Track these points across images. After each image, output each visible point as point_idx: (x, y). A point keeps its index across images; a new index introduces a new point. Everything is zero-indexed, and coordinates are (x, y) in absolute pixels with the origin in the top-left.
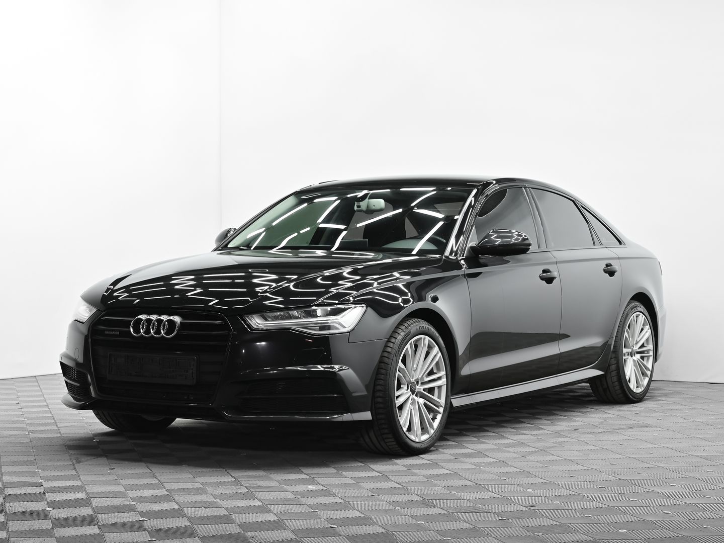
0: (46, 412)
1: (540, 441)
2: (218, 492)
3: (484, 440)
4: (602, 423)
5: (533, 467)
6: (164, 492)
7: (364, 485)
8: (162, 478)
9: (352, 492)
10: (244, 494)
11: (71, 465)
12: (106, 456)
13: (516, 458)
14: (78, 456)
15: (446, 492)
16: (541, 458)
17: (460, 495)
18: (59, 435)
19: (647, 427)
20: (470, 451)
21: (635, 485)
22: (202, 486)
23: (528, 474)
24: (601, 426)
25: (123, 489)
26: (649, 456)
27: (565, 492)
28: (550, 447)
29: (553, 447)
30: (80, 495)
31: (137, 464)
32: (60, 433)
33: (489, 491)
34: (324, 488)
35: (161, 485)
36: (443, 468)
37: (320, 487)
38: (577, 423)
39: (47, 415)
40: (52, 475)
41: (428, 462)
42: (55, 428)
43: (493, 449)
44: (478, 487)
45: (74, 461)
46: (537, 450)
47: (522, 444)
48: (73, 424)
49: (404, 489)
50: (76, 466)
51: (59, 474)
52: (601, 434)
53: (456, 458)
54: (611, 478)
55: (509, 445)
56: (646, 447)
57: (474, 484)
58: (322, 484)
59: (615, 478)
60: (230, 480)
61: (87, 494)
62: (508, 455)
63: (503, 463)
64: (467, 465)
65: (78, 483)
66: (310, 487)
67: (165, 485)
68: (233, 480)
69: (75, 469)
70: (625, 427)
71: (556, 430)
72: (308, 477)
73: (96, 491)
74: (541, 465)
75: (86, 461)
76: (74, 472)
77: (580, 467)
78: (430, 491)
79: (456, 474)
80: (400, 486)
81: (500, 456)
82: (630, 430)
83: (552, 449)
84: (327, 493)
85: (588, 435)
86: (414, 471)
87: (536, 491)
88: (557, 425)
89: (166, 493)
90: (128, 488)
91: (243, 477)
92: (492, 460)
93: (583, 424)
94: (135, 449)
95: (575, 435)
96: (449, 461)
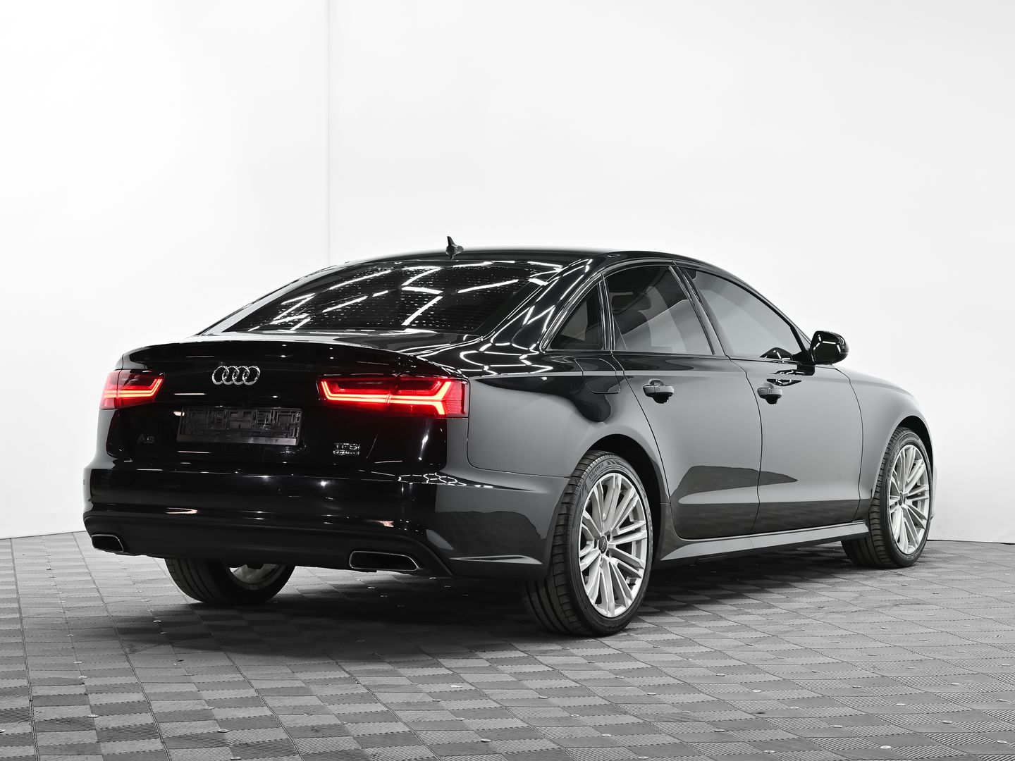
0: (87, 582)
1: (770, 623)
2: (326, 693)
3: (694, 622)
4: (857, 598)
5: (761, 660)
6: (252, 693)
7: (527, 683)
8: (249, 674)
9: (510, 694)
10: (362, 695)
11: (122, 655)
12: (171, 643)
13: (737, 647)
14: (133, 644)
15: (642, 693)
16: (773, 647)
17: (661, 697)
18: (106, 614)
19: (919, 604)
20: (675, 637)
21: (903, 684)
22: (303, 685)
23: (755, 669)
24: (854, 602)
25: (194, 689)
26: (922, 644)
27: (806, 694)
28: (785, 632)
29: (788, 631)
30: (136, 697)
31: (215, 653)
32: (107, 611)
33: (701, 692)
34: (473, 688)
35: (247, 683)
36: (636, 660)
37: (467, 687)
38: (823, 599)
39: (89, 586)
40: (97, 668)
41: (616, 652)
42: (101, 603)
43: (707, 634)
44: (686, 687)
45: (127, 650)
46: (766, 635)
47: (745, 627)
48: (125, 599)
49: (582, 689)
50: (130, 656)
51: (107, 667)
52: (855, 614)
53: (656, 647)
54: (869, 674)
55: (729, 629)
56: (918, 631)
57: (680, 682)
58: (470, 682)
59: (875, 675)
60: (342, 676)
61: (146, 695)
62: (726, 642)
63: (720, 653)
64: (670, 655)
65: (133, 680)
66: (453, 686)
67: (253, 683)
68: (347, 676)
69: (128, 661)
70: (888, 604)
71: (794, 607)
72: (451, 673)
73: (158, 691)
74: (773, 657)
75: (144, 649)
76: (127, 665)
77: (827, 660)
78: (619, 692)
79: (655, 670)
80: (578, 685)
81: (717, 644)
82: (895, 608)
83: (788, 634)
84: (478, 693)
85: (838, 616)
86: (597, 664)
87: (766, 693)
88: (795, 602)
89: (255, 695)
90: (201, 687)
91: (361, 672)
92: (704, 650)
93: (830, 599)
94: (212, 633)
95: (819, 615)
96: (646, 651)
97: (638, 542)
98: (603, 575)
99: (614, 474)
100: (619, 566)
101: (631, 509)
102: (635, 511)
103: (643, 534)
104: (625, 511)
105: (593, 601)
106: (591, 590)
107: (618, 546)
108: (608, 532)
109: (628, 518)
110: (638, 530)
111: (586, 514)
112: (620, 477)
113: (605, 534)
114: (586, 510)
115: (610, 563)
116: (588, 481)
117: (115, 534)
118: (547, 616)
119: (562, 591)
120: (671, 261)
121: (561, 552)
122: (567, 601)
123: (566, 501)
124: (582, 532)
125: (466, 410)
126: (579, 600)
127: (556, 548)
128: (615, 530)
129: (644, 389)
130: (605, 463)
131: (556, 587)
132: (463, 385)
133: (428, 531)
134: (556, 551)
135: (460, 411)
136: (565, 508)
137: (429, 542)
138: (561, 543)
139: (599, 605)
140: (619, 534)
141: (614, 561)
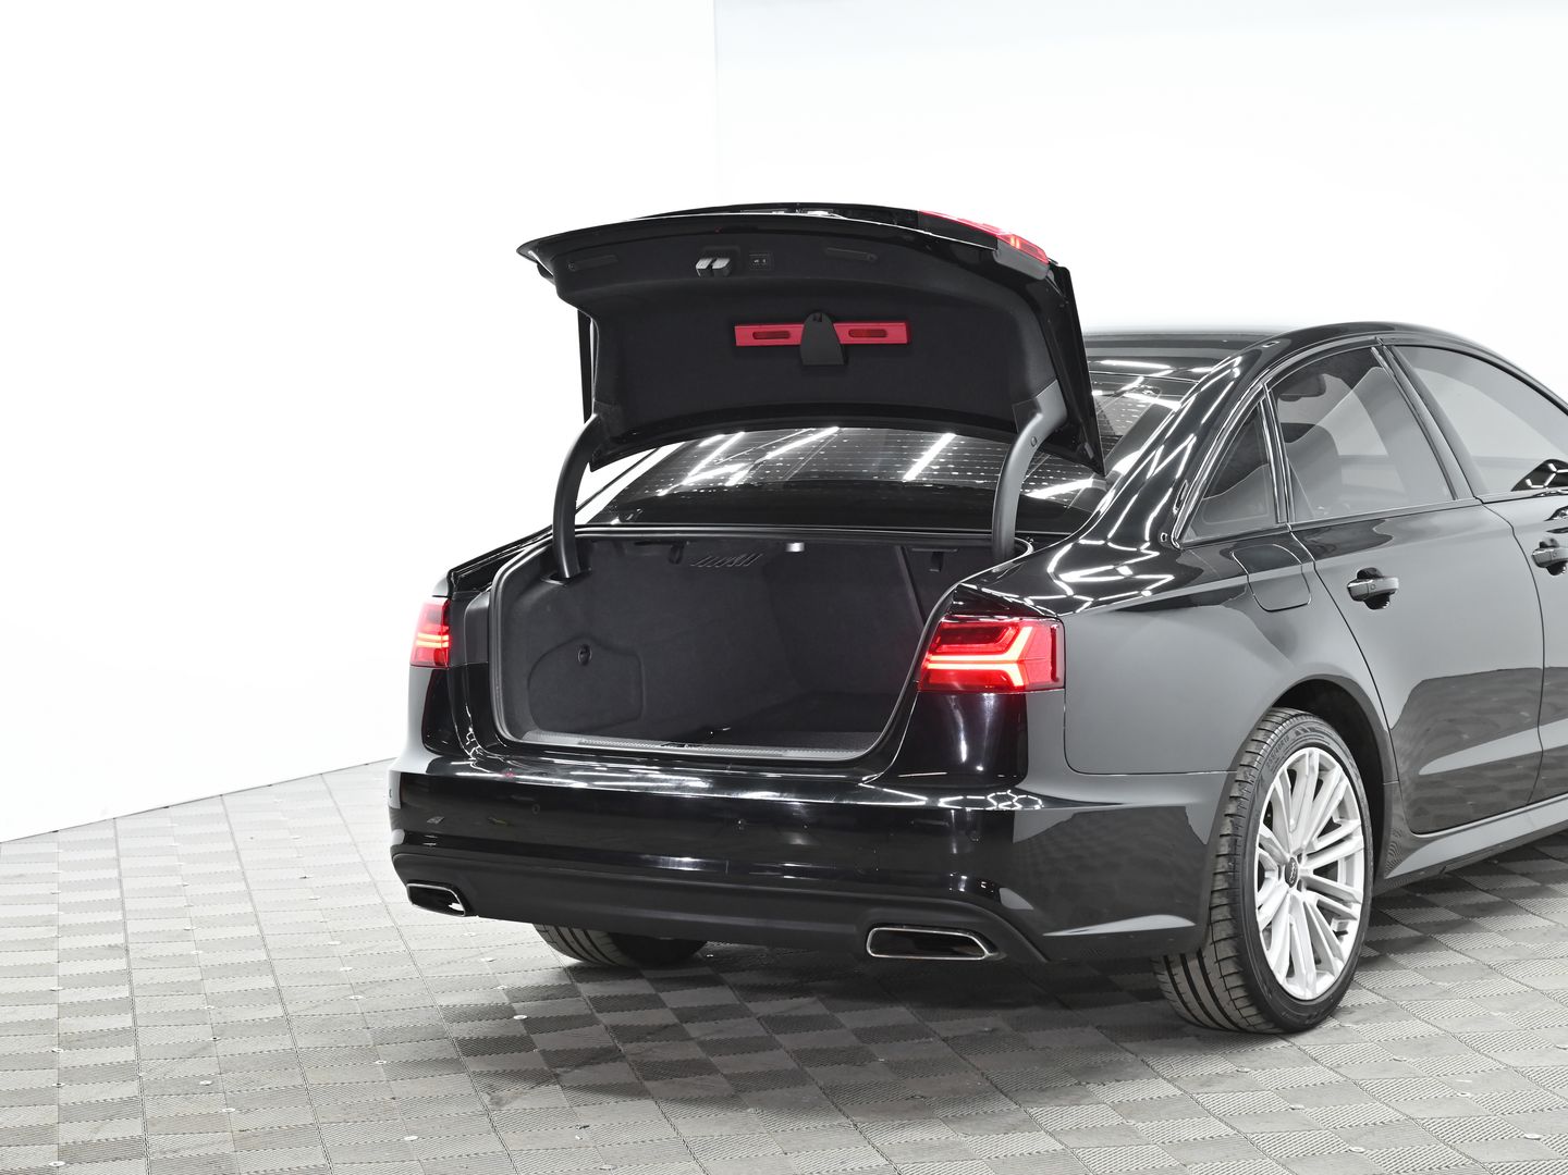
97: (1349, 858)
98: (1294, 927)
99: (1306, 751)
100: (1321, 906)
101: (1336, 803)
102: (1342, 806)
103: (1356, 844)
104: (1326, 807)
105: (1281, 977)
106: (1276, 958)
107: (1316, 872)
108: (1300, 849)
109: (1331, 819)
110: (1347, 837)
111: (1263, 830)
112: (1317, 752)
113: (1294, 853)
114: (1265, 822)
115: (1304, 904)
116: (1266, 773)
117: (449, 886)
118: (1202, 1005)
119: (1229, 968)
120: (1372, 337)
121: (1225, 901)
122: (1239, 983)
123: (1230, 812)
124: (1259, 862)
125: (1059, 674)
126: (1259, 978)
127: (1216, 895)
128: (1310, 844)
129: (1349, 589)
130: (1292, 735)
131: (1218, 961)
132: (1053, 630)
133: (1001, 890)
134: (1217, 900)
135: (1049, 675)
136: (1230, 824)
137: (1005, 908)
138: (1225, 886)
139: (1291, 979)
140: (1317, 849)
141: (1311, 898)
